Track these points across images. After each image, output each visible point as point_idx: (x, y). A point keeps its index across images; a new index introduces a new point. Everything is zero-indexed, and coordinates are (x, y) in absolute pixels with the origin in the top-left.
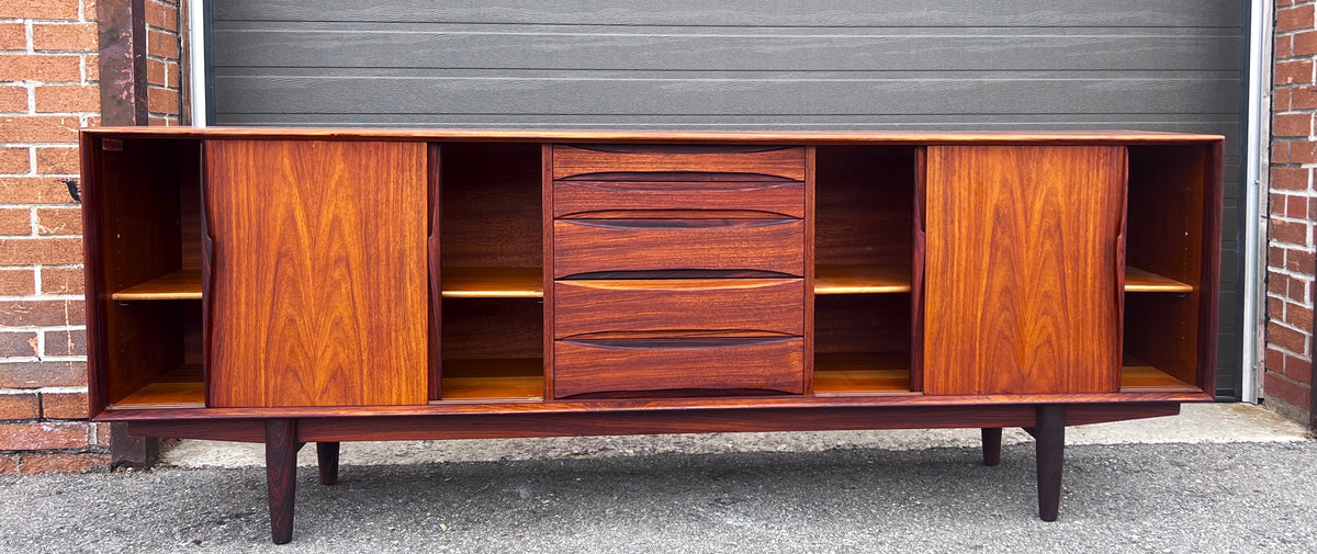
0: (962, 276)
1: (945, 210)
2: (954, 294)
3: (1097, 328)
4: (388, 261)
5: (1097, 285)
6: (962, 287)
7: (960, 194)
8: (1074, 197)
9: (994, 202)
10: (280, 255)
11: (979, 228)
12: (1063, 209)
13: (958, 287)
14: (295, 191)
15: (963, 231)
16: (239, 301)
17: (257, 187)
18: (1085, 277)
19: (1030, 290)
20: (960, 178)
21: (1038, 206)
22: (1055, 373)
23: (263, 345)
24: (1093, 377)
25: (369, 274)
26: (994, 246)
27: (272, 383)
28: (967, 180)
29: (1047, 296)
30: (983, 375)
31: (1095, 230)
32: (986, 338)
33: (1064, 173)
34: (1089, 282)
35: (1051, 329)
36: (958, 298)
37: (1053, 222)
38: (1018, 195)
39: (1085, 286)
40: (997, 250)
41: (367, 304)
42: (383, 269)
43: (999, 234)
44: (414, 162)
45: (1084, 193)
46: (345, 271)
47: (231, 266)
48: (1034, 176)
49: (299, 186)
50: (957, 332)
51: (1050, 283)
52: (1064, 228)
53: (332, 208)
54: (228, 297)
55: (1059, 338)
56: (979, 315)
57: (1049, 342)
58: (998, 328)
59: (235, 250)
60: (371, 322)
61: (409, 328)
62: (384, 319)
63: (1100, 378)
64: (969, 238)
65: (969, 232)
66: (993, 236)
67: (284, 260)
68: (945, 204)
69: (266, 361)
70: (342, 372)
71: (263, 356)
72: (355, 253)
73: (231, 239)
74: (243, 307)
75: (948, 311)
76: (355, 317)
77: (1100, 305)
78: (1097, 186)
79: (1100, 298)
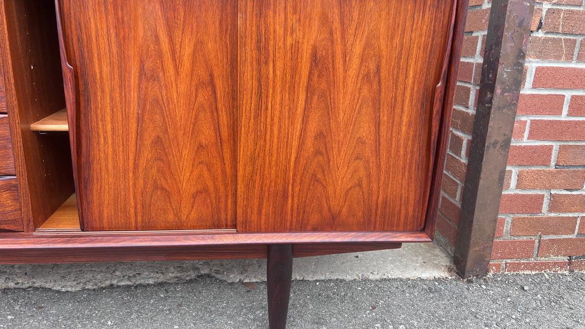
0: (276, 119)
1: (259, 49)
2: (268, 137)
3: (407, 173)
5: (412, 133)
6: (276, 132)
7: (275, 32)
8: (397, 41)
9: (312, 42)
11: (295, 69)
12: (384, 53)
13: (272, 131)
15: (278, 72)
18: (400, 124)
19: (345, 135)
20: (275, 12)
21: (358, 50)
22: (363, 213)
24: (399, 217)
26: (310, 90)
28: (282, 15)
29: (361, 142)
30: (295, 214)
31: (414, 77)
32: (298, 181)
33: (388, 13)
34: (404, 129)
35: (362, 173)
36: (272, 142)
37: (372, 66)
38: (337, 35)
39: (399, 132)
40: (313, 94)
43: (315, 79)
45: (407, 36)
48: (356, 15)
50: (270, 174)
51: (365, 130)
52: (384, 73)
55: (369, 182)
56: (293, 159)
57: (360, 185)
58: (311, 172)
63: (406, 218)
64: (283, 80)
65: (284, 74)
66: (310, 79)
68: (259, 41)
75: (262, 154)
77: (412, 151)
78: (421, 29)
79: (413, 145)
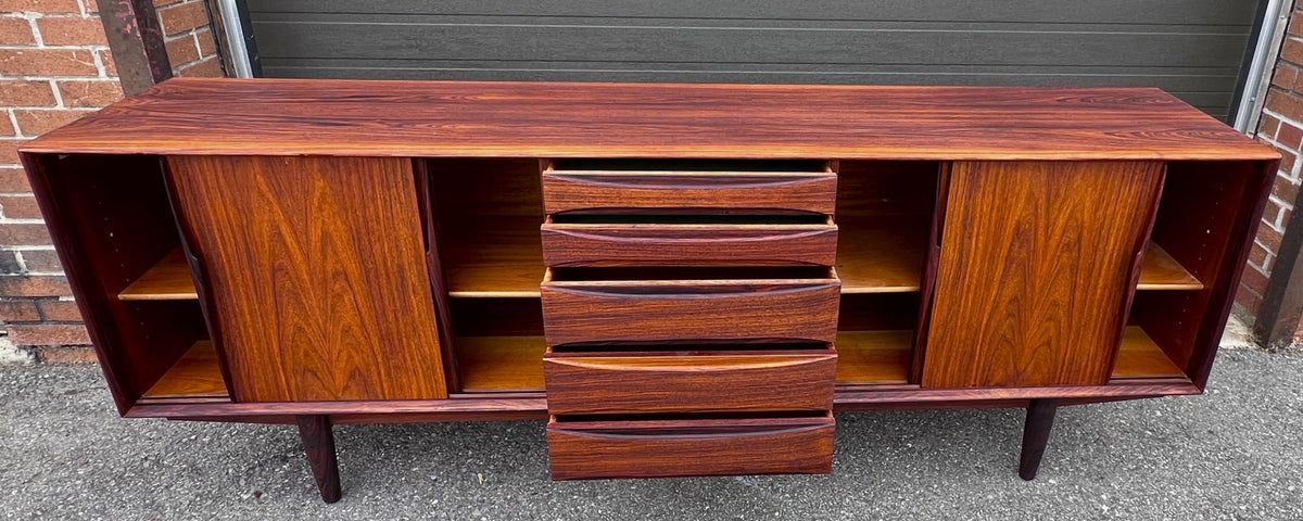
0: (973, 287)
1: (965, 226)
2: (963, 302)
3: (1097, 331)
4: (387, 275)
5: (1106, 294)
6: (971, 296)
7: (982, 210)
8: (1100, 213)
9: (1016, 218)
10: (274, 271)
11: (997, 242)
12: (1086, 225)
13: (967, 297)
14: (276, 207)
15: (980, 245)
16: (242, 312)
17: (235, 203)
18: (1096, 287)
19: (1039, 299)
20: (984, 193)
21: (1061, 222)
22: (1049, 369)
23: (277, 350)
24: (1085, 371)
25: (371, 287)
26: (1009, 260)
27: (293, 381)
28: (991, 196)
29: (1055, 304)
30: (980, 371)
31: (1115, 244)
32: (987, 341)
33: (1095, 189)
34: (1099, 291)
35: (1052, 332)
36: (965, 307)
37: (1072, 236)
38: (1042, 211)
39: (1094, 294)
40: (1012, 263)
41: (373, 313)
42: (384, 282)
43: (1016, 249)
44: (400, 179)
45: (1111, 209)
46: (344, 284)
47: (225, 278)
48: (1062, 192)
49: (279, 203)
50: (960, 336)
51: (1061, 293)
52: (1084, 243)
53: (320, 224)
54: (230, 309)
55: (1058, 341)
56: (984, 322)
57: (1048, 343)
58: (1001, 332)
59: (226, 265)
60: (381, 331)
61: (420, 335)
62: (393, 326)
63: (1092, 373)
64: (985, 251)
65: (986, 246)
66: (1010, 250)
67: (279, 274)
68: (965, 220)
69: (283, 363)
70: (360, 372)
71: (278, 359)
72: (353, 268)
73: (219, 255)
74: (248, 317)
75: (954, 319)
76: (363, 325)
77: (1105, 312)
78: (1126, 201)
79: (1107, 306)
